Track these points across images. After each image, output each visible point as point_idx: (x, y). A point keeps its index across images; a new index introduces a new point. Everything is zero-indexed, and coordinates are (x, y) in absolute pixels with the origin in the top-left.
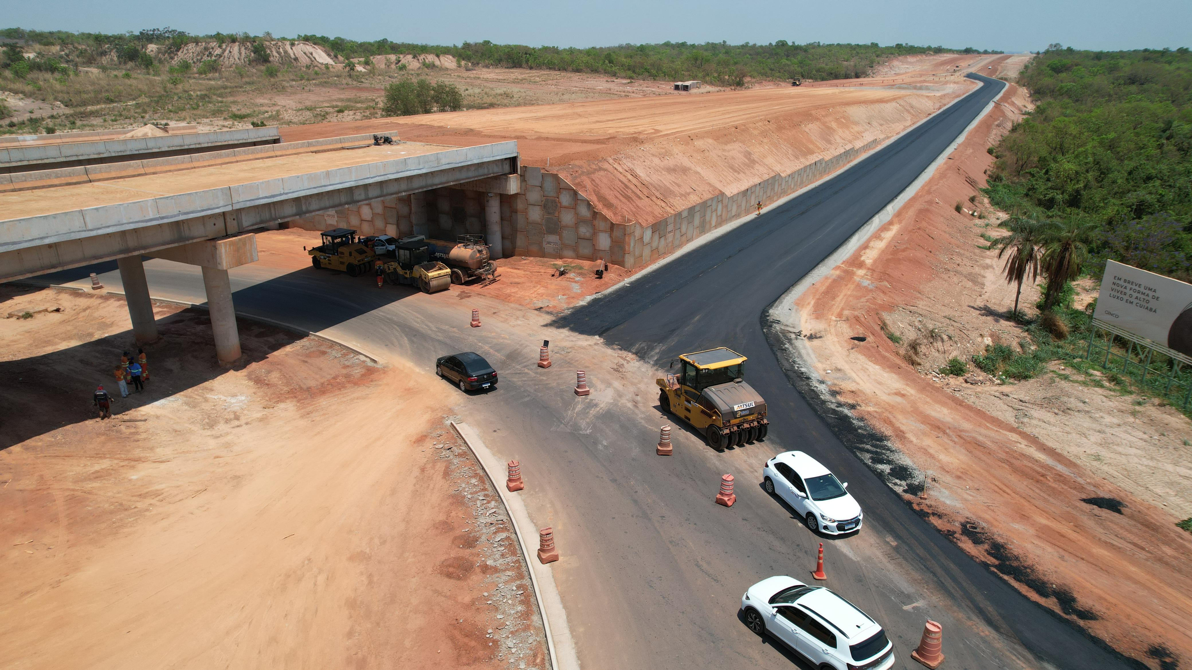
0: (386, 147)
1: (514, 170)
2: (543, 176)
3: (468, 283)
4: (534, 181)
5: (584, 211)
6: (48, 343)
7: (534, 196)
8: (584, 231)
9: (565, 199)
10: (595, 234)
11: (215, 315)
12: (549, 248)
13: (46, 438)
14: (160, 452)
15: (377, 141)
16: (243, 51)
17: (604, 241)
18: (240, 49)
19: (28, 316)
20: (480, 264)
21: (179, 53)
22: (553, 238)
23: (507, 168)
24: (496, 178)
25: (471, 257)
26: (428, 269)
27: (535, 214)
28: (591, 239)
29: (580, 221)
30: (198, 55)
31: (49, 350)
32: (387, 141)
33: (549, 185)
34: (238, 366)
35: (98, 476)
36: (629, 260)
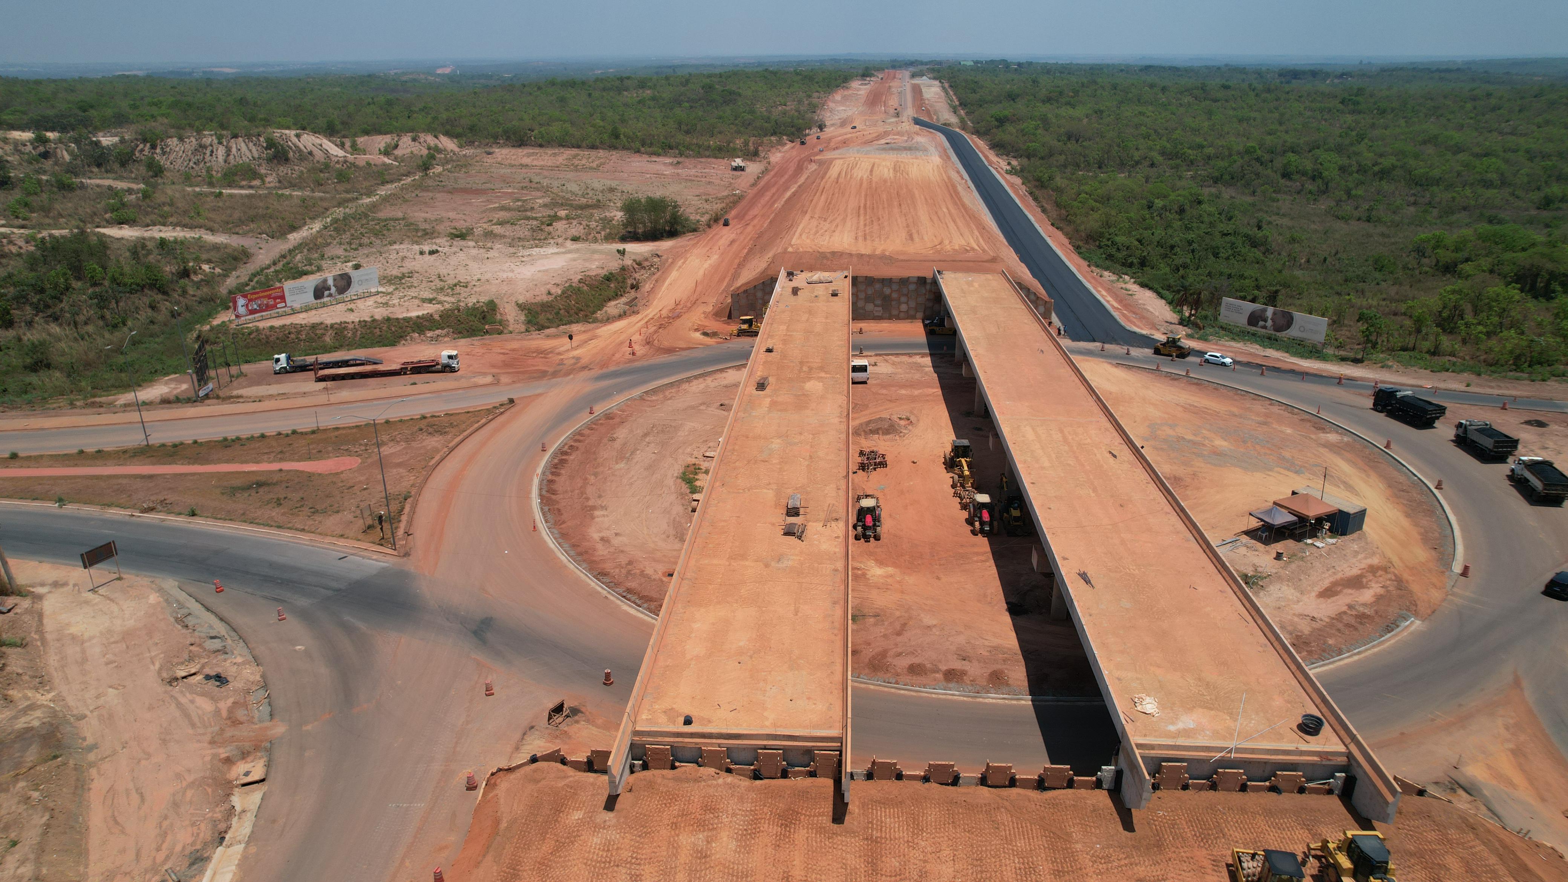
16: (252, 147)
18: (247, 146)
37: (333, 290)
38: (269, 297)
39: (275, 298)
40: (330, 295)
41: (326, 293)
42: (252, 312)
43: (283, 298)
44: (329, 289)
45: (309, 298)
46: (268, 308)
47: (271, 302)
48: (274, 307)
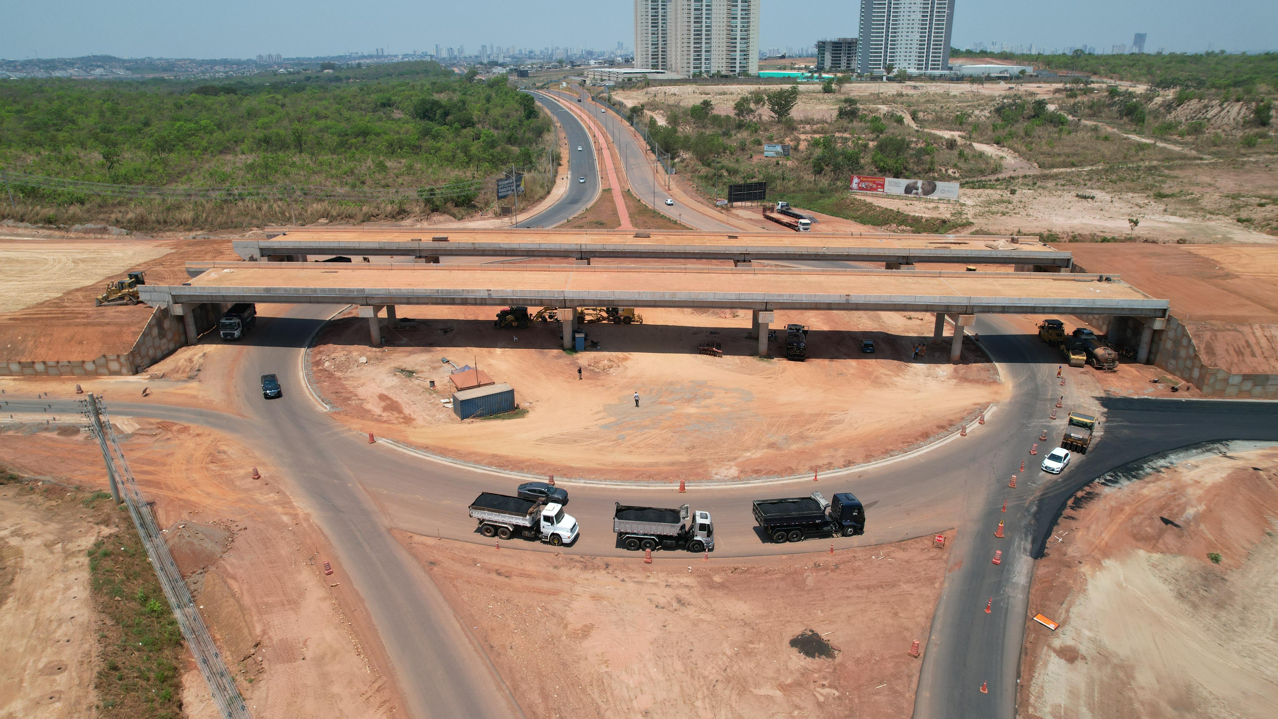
0: (1105, 285)
1: (1164, 316)
2: (1178, 324)
3: (1097, 369)
4: (1173, 325)
5: (1191, 352)
6: (908, 332)
7: (1171, 334)
8: (1189, 363)
9: (1185, 342)
10: (1193, 367)
11: (954, 342)
12: (1170, 367)
13: (882, 361)
14: (907, 377)
15: (1100, 280)
16: (1244, 110)
17: (1196, 373)
18: (1240, 109)
19: (910, 318)
20: (1106, 361)
21: (1179, 108)
22: (1173, 362)
23: (1160, 314)
24: (1151, 318)
25: (1102, 355)
26: (1074, 354)
27: (1169, 345)
28: (1191, 370)
29: (1188, 357)
30: (1194, 112)
31: (906, 334)
32: (1108, 280)
33: (1179, 331)
34: (955, 363)
35: (886, 375)
36: (1205, 389)
37: (920, 190)
38: (874, 182)
39: (878, 184)
40: (917, 194)
41: (914, 191)
42: (861, 189)
43: (883, 186)
44: (917, 189)
45: (901, 191)
46: (872, 189)
47: (875, 186)
48: (876, 189)
